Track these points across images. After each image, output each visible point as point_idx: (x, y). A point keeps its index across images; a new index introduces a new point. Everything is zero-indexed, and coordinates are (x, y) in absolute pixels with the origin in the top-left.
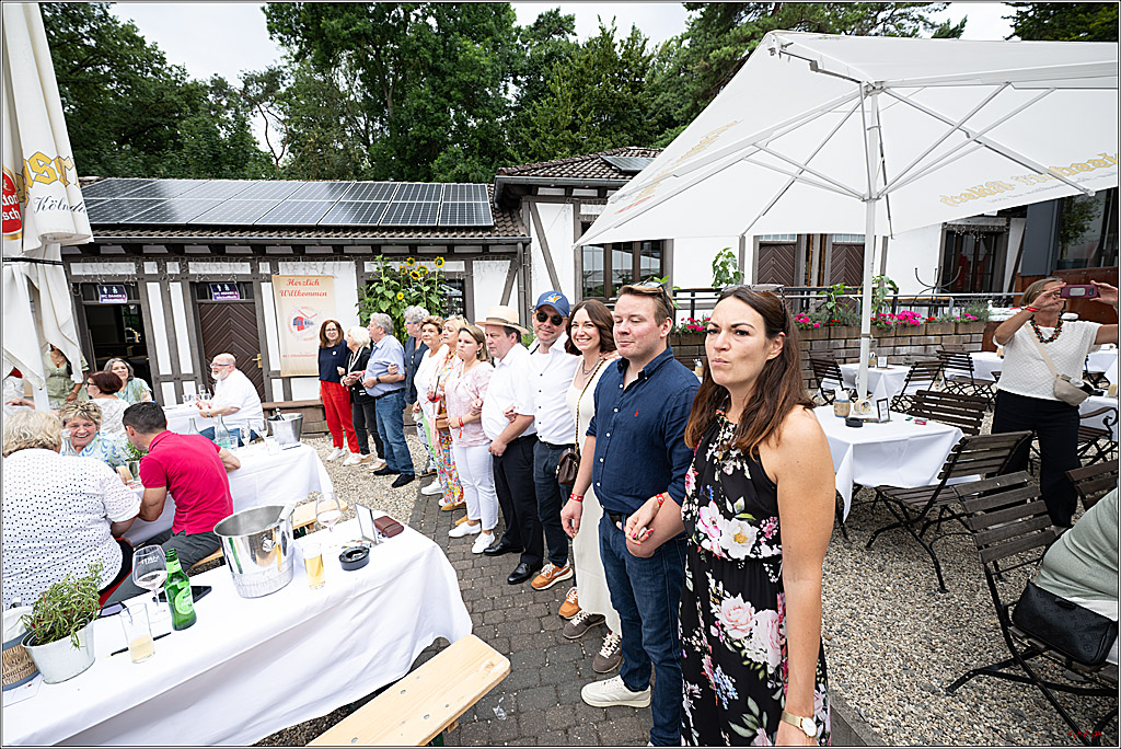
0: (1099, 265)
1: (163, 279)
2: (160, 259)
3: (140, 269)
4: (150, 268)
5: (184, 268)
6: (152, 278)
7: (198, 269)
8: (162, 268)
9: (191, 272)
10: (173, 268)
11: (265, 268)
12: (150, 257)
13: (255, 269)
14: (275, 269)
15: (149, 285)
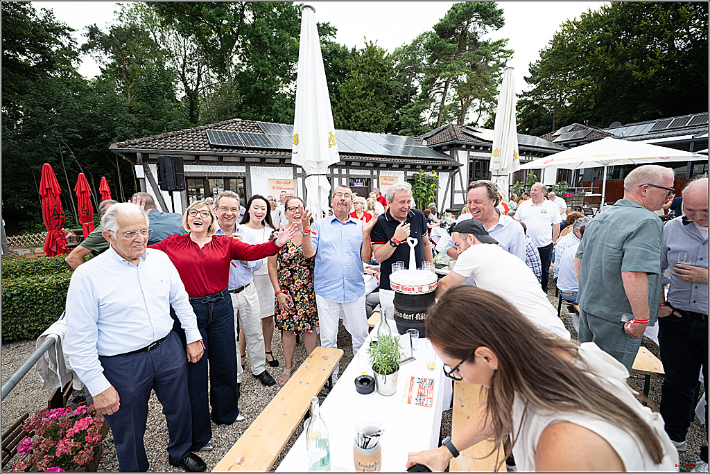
0: (618, 178)
1: (339, 176)
2: (340, 168)
3: (332, 172)
4: (336, 171)
5: (348, 171)
6: (336, 176)
7: (353, 172)
8: (340, 171)
9: (350, 173)
10: (344, 171)
11: (375, 173)
12: (336, 167)
13: (372, 173)
14: (378, 173)
15: (335, 179)
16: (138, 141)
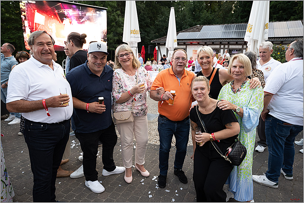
1: (224, 49)
2: (224, 45)
3: (220, 47)
4: (222, 46)
5: (229, 46)
6: (222, 48)
7: (231, 47)
8: (224, 46)
9: (230, 47)
10: (226, 46)
12: (222, 44)
13: (243, 47)
15: (221, 50)
16: (158, 39)
